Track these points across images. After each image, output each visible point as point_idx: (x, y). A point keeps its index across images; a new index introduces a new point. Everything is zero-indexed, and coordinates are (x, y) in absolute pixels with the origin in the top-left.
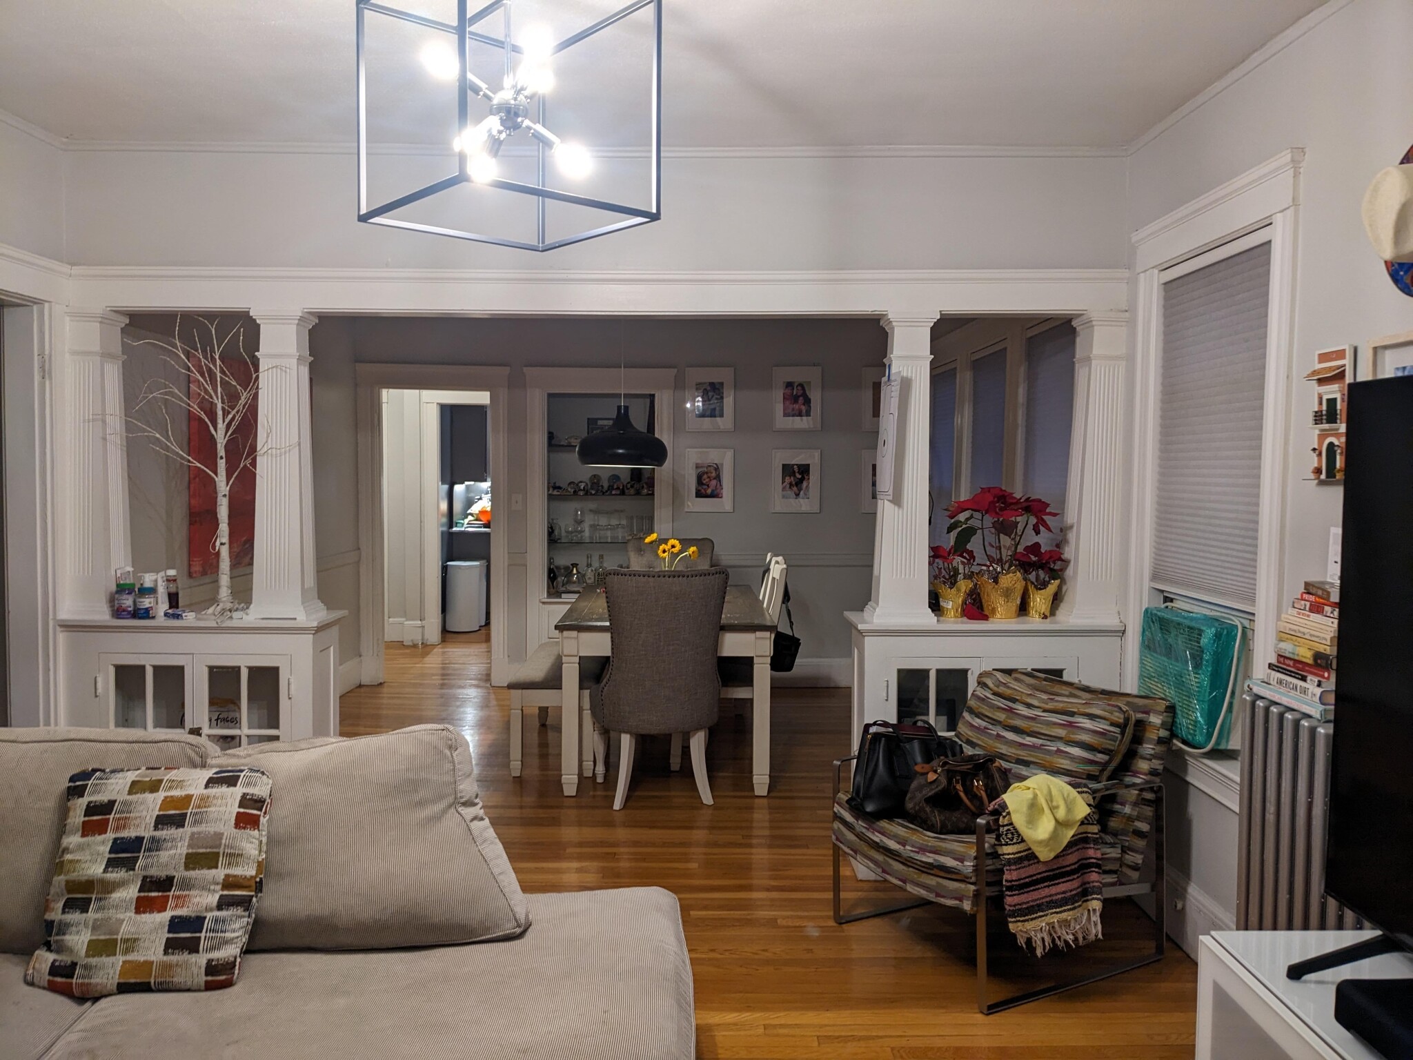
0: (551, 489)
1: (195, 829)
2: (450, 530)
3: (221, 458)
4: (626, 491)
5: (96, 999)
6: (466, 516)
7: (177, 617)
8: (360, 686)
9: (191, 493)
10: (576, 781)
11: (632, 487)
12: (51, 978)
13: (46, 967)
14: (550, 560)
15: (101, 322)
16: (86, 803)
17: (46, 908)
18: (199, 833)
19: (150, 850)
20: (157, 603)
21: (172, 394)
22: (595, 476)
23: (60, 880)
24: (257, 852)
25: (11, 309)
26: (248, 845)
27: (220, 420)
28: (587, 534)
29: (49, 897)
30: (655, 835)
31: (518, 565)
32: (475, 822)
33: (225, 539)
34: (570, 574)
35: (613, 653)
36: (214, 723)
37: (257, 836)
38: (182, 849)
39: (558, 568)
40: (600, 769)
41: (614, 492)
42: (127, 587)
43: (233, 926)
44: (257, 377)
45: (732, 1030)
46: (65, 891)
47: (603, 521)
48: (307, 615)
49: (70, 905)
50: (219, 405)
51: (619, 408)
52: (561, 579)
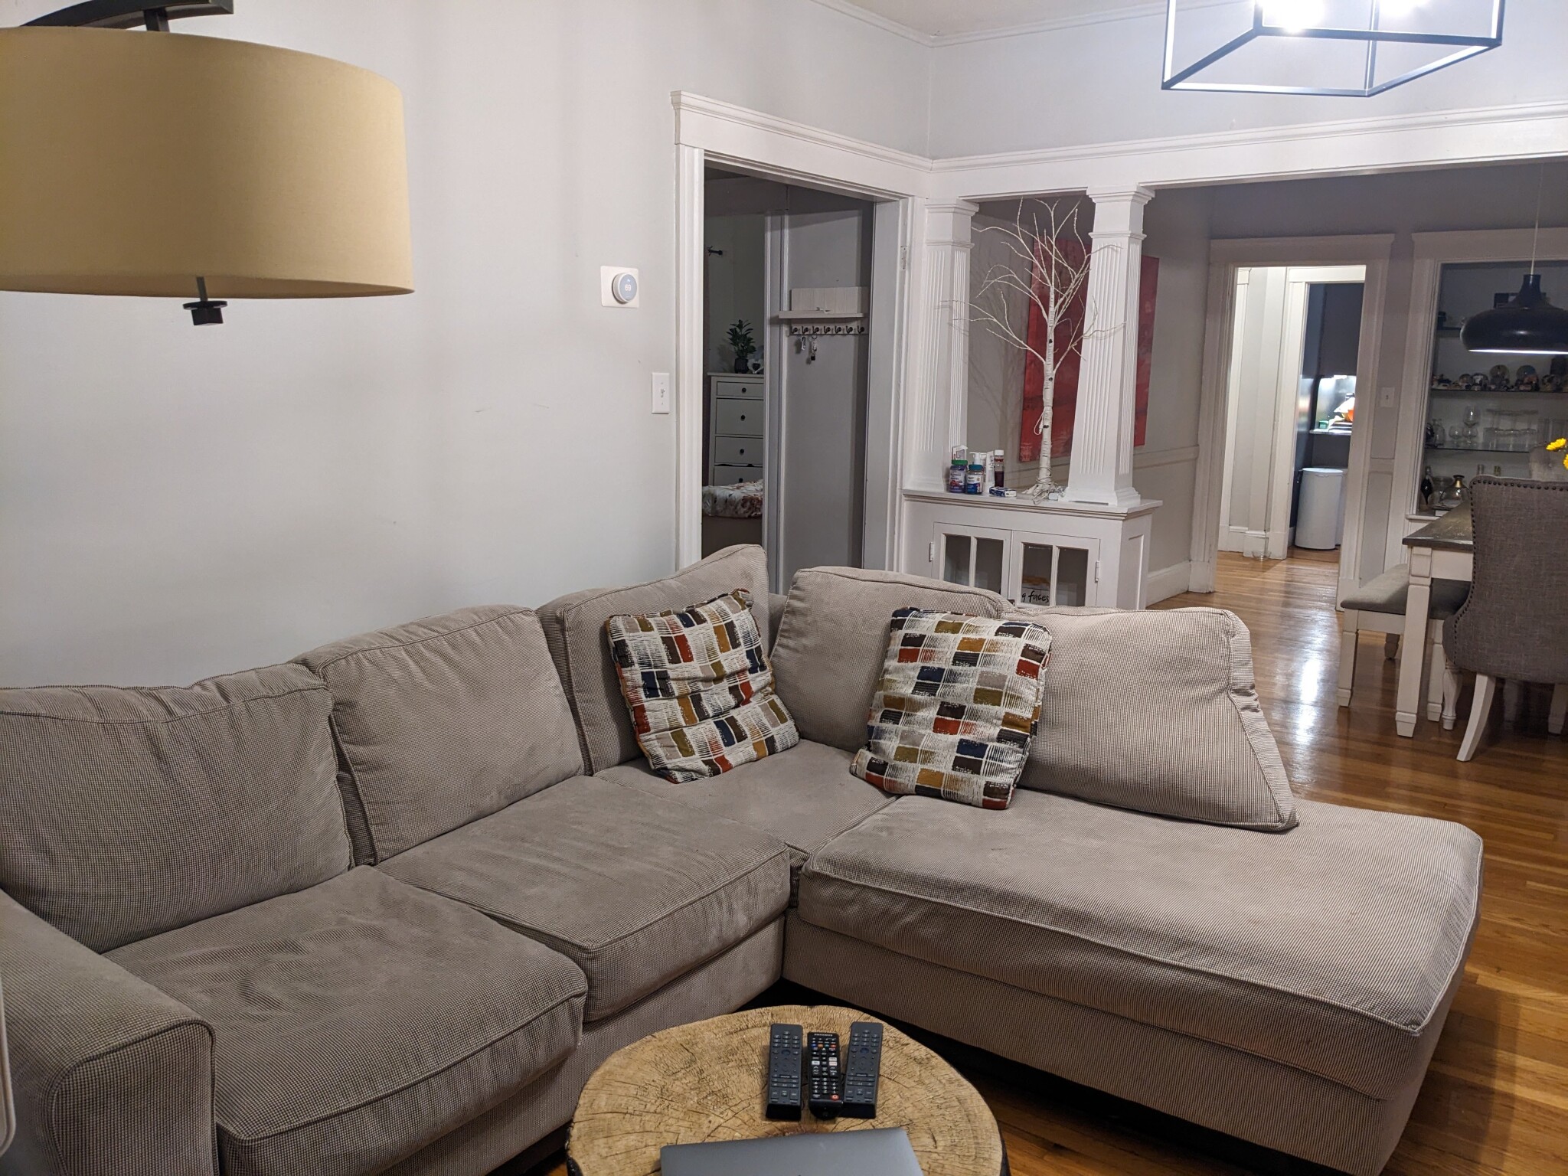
0: (1436, 384)
1: (984, 669)
2: (1311, 432)
3: (1051, 341)
4: (1541, 386)
5: (899, 796)
6: (1332, 415)
7: (1000, 494)
8: (1188, 592)
9: (1027, 379)
10: (1415, 721)
11: (1550, 381)
12: (868, 772)
13: (865, 763)
14: (1426, 469)
15: (954, 212)
16: (903, 635)
17: (870, 717)
18: (987, 673)
19: (948, 681)
20: (984, 481)
21: (1011, 279)
22: (1499, 367)
23: (880, 694)
24: (1034, 698)
25: (883, 205)
26: (1027, 691)
27: (1052, 304)
28: (1481, 438)
29: (872, 708)
30: (1505, 795)
31: (1381, 473)
32: (1247, 712)
33: (1048, 423)
34: (1453, 488)
35: (1474, 577)
36: (1027, 598)
37: (1036, 684)
38: (973, 684)
39: (1436, 480)
40: (1450, 714)
41: (1522, 388)
42: (960, 464)
43: (1009, 758)
44: (1089, 258)
45: (1544, 1007)
46: (883, 705)
47: (1505, 424)
48: (1117, 499)
49: (886, 716)
50: (1052, 289)
51: (1527, 277)
52: (1437, 494)
